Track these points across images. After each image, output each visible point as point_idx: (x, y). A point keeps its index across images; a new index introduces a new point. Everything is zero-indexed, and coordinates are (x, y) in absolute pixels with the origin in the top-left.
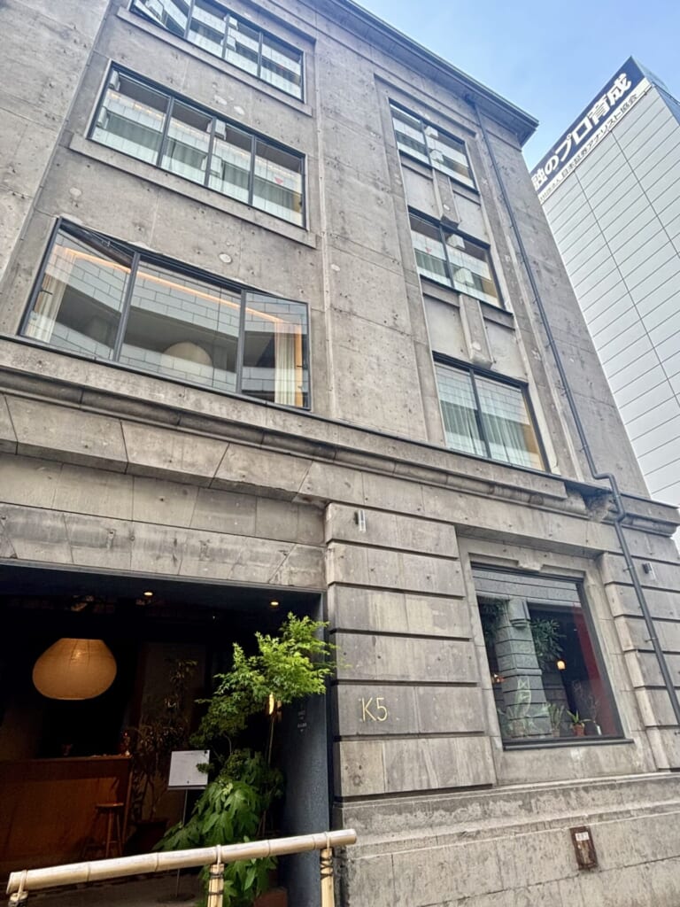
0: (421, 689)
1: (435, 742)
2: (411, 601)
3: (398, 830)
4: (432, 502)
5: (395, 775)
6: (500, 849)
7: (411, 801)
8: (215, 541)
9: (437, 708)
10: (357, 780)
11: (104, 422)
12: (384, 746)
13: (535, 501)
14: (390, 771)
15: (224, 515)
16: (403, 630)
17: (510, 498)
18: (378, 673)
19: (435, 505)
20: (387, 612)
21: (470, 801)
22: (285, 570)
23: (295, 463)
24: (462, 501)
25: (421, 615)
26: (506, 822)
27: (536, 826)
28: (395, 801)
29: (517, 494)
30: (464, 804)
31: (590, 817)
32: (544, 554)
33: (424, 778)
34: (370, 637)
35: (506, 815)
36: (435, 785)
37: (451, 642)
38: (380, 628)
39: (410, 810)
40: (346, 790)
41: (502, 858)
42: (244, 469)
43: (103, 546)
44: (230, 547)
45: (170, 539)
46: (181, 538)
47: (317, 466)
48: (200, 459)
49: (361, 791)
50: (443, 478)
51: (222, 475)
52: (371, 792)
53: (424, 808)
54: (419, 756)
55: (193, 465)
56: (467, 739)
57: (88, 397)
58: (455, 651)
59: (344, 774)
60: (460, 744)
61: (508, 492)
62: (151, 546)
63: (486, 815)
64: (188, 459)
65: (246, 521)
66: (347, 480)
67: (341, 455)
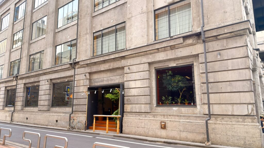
0: (137, 97)
1: (138, 105)
2: (137, 81)
3: (131, 117)
4: (143, 59)
5: (132, 109)
6: (145, 122)
7: (133, 113)
8: (112, 78)
9: (139, 100)
10: (126, 110)
11: (98, 66)
12: (130, 105)
13: (172, 48)
14: (131, 109)
15: (113, 74)
16: (135, 87)
17: (164, 50)
18: (130, 95)
19: (144, 60)
20: (132, 84)
21: (143, 114)
22: (120, 80)
23: (119, 62)
24: (150, 56)
25: (138, 84)
26: (149, 118)
27: (154, 120)
28: (131, 113)
29: (166, 48)
30: (142, 115)
31: (167, 121)
32: (178, 60)
33: (136, 110)
34: (129, 89)
35: (149, 117)
36: (138, 111)
37: (143, 88)
38: (131, 87)
39: (133, 114)
40: (125, 111)
41: (145, 123)
42: (113, 66)
43: (101, 82)
44: (113, 78)
45: (107, 79)
46: (108, 78)
47: (123, 61)
48: (108, 66)
49: (127, 111)
50: (146, 52)
51: (110, 68)
52: (128, 111)
53: (135, 114)
54: (135, 107)
55: (107, 68)
56: (144, 105)
57: (96, 63)
58: (144, 90)
59: (125, 109)
60: (143, 106)
61: (163, 49)
62: (106, 80)
63: (145, 117)
64: (106, 67)
65: (115, 74)
66: (127, 61)
67: (125, 57)
